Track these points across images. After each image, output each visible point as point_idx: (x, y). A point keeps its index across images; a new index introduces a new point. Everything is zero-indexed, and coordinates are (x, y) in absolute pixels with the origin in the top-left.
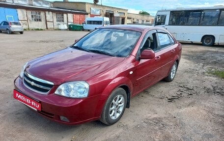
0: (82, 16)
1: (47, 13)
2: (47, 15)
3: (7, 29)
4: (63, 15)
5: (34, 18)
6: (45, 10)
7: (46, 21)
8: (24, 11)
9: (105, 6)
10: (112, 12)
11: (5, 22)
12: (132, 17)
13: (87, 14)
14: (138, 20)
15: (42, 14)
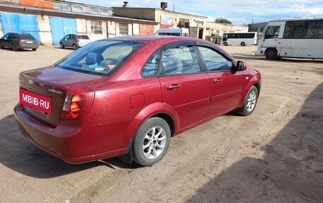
0: (150, 26)
1: (109, 22)
2: (109, 25)
3: (74, 44)
4: (127, 26)
5: (94, 30)
6: (106, 19)
7: (108, 34)
8: (84, 21)
9: (179, 13)
10: (187, 21)
11: (70, 35)
12: (210, 27)
13: (156, 24)
14: (218, 31)
15: (104, 24)
